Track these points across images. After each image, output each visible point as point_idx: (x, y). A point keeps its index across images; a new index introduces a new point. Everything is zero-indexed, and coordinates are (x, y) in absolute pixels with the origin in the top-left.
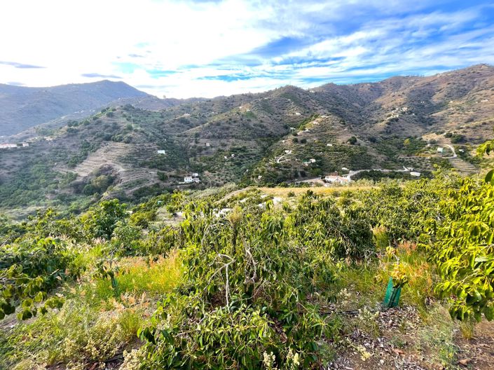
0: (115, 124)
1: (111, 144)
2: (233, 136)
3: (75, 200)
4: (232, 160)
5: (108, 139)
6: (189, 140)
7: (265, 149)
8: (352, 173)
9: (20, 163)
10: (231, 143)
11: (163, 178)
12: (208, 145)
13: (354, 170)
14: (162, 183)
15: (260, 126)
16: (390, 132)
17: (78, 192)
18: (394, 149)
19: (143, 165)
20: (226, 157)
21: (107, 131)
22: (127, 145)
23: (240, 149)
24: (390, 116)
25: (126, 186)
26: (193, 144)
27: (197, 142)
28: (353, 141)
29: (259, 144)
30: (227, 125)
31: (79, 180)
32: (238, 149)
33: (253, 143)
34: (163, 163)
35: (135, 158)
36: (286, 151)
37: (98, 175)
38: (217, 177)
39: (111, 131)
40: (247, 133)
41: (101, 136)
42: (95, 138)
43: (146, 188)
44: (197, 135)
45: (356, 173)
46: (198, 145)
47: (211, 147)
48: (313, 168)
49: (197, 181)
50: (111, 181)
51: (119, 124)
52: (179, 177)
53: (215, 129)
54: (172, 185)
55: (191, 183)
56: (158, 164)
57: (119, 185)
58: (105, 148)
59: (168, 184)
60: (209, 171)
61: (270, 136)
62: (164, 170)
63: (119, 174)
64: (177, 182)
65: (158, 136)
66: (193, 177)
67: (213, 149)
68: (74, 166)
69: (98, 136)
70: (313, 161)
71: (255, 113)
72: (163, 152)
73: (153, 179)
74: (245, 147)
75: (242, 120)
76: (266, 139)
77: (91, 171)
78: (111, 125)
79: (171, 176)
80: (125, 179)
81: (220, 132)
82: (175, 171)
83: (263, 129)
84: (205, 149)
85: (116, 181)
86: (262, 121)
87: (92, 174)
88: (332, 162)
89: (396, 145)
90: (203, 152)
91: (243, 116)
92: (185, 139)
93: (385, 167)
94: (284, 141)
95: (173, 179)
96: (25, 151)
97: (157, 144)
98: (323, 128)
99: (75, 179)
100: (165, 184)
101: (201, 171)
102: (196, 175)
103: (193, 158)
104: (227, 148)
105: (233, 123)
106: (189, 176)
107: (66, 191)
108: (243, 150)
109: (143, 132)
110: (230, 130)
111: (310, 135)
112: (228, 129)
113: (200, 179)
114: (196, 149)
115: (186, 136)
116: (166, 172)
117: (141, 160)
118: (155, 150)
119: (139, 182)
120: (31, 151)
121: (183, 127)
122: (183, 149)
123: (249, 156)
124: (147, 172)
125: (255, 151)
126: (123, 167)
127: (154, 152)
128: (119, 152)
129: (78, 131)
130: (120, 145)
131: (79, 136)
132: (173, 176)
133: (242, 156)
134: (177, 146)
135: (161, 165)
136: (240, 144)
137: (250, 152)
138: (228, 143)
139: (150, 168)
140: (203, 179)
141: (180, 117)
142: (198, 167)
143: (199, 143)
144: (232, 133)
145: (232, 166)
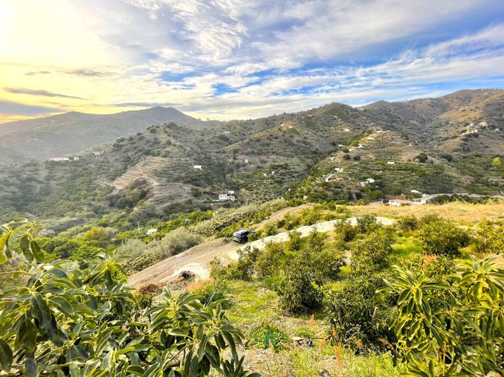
0: (156, 139)
1: (149, 158)
2: (273, 153)
3: (108, 213)
4: (272, 178)
5: (148, 153)
6: (227, 156)
7: (309, 167)
8: (426, 197)
9: (69, 175)
10: (271, 160)
11: (197, 195)
12: (246, 161)
13: (427, 193)
14: (195, 200)
15: (304, 142)
16: (468, 150)
17: (112, 205)
18: (480, 170)
19: (177, 180)
20: (265, 175)
21: (148, 146)
22: (164, 159)
23: (281, 166)
24: (465, 131)
25: (157, 201)
26: (231, 160)
27: (235, 159)
28: (423, 159)
29: (303, 161)
30: (268, 142)
31: (115, 193)
32: (279, 166)
33: (295, 160)
34: (198, 178)
35: (171, 172)
36: (336, 169)
37: (133, 188)
38: (254, 196)
39: (151, 146)
40: (289, 150)
41: (141, 151)
42: (136, 153)
43: (178, 205)
44: (236, 151)
45: (432, 197)
46: (236, 161)
47: (250, 163)
48: (372, 190)
49: (233, 199)
50: (143, 195)
51: (160, 140)
52: (215, 194)
53: (255, 146)
54: (205, 202)
55: (225, 201)
56: (193, 180)
57: (151, 199)
58: (143, 162)
59: (201, 201)
60: (246, 189)
61: (315, 153)
62: (198, 186)
63: (152, 188)
64: (211, 199)
65: (196, 152)
66: (228, 195)
67: (252, 166)
68: (113, 179)
69: (140, 151)
70: (372, 181)
71: (298, 130)
72: (200, 167)
73: (185, 195)
74: (287, 165)
75: (283, 136)
76: (310, 156)
77: (127, 184)
78: (152, 140)
79: (205, 193)
80: (157, 194)
81: (260, 147)
82: (210, 187)
83: (308, 146)
84: (243, 166)
85: (148, 195)
86: (305, 138)
87: (127, 187)
88: (396, 183)
90: (241, 168)
91: (285, 132)
92: (223, 155)
93: (474, 192)
94: (332, 158)
95: (207, 195)
96: (75, 164)
97: (194, 159)
98: (380, 144)
99: (111, 191)
100: (198, 201)
101: (237, 189)
102: (232, 192)
103: (229, 175)
104: (268, 165)
105: (274, 140)
106: (224, 193)
107: (102, 204)
108: (285, 167)
109: (181, 147)
110: (271, 147)
111: (365, 151)
112: (268, 145)
113: (236, 197)
114: (233, 166)
115: (224, 152)
116: (200, 188)
117: (176, 175)
118: (191, 165)
119: (171, 198)
120: (80, 164)
121: (222, 144)
122: (220, 165)
123: (291, 174)
124: (181, 187)
125: (298, 169)
126: (158, 181)
127: (190, 167)
128: (155, 166)
129: (122, 146)
130: (158, 159)
131: (122, 151)
132: (208, 193)
133: (283, 173)
134: (215, 162)
135: (196, 180)
136: (281, 161)
137: (293, 170)
138: (268, 160)
139: (184, 183)
140: (239, 198)
141: (220, 134)
142: (235, 184)
143: (237, 159)
144: (272, 149)
145: (272, 184)
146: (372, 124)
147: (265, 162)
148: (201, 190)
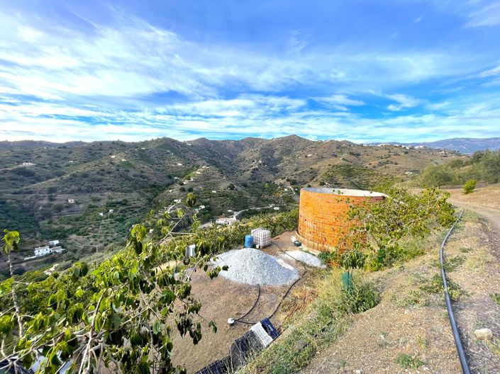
2: (108, 189)
4: (112, 216)
6: (37, 197)
7: (150, 200)
8: (236, 214)
10: (106, 197)
12: (71, 201)
13: (237, 211)
15: (141, 176)
16: (255, 179)
18: (260, 191)
20: (101, 214)
23: (120, 203)
24: (252, 166)
26: (45, 202)
27: (51, 199)
28: (232, 187)
29: (143, 195)
30: (99, 177)
32: (118, 203)
33: (135, 195)
36: (175, 201)
38: (92, 240)
40: (127, 185)
44: (51, 190)
45: (239, 213)
46: (55, 203)
47: (77, 203)
48: (204, 214)
49: (59, 250)
52: (26, 251)
53: (81, 182)
55: (47, 255)
60: (79, 234)
61: (154, 186)
64: (21, 257)
66: (51, 247)
67: (81, 206)
70: (203, 207)
71: (133, 163)
74: (126, 200)
75: (118, 170)
76: (150, 189)
81: (88, 185)
83: (145, 180)
84: (67, 207)
86: (142, 172)
89: (260, 188)
90: (65, 211)
91: (118, 166)
92: (28, 197)
93: (257, 206)
94: (171, 191)
98: (206, 177)
101: (63, 236)
102: (56, 242)
103: (46, 221)
104: (103, 203)
105: (107, 175)
106: (43, 246)
108: (124, 203)
110: (104, 182)
111: (196, 184)
112: (100, 181)
113: (63, 247)
114: (50, 209)
115: (30, 193)
121: (22, 180)
122: (26, 210)
123: (132, 210)
125: (139, 204)
133: (124, 210)
134: (15, 208)
136: (119, 197)
137: (134, 205)
138: (103, 197)
140: (69, 247)
141: (15, 167)
142: (57, 231)
143: (55, 200)
144: (106, 185)
145: (112, 223)
146: (199, 158)
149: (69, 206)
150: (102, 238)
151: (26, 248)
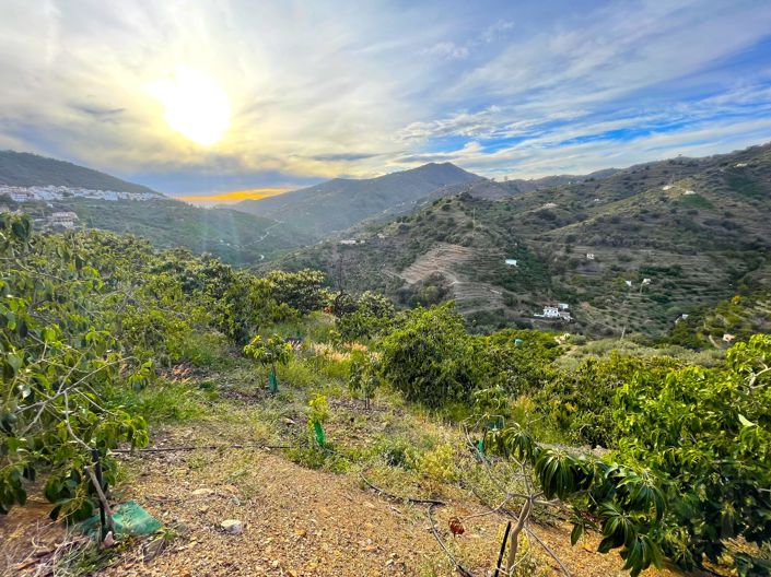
0: (451, 219)
1: (444, 246)
2: (648, 244)
4: (646, 290)
5: (441, 239)
6: (554, 246)
7: (735, 276)
10: (640, 257)
11: (511, 304)
12: (590, 256)
14: (508, 311)
15: (724, 225)
19: (483, 279)
20: (629, 283)
21: (441, 229)
22: (465, 249)
23: (666, 270)
25: (459, 305)
26: (561, 253)
27: (568, 251)
29: (718, 262)
30: (637, 223)
32: (661, 270)
33: (700, 259)
34: (512, 279)
35: (475, 267)
37: (427, 285)
38: (608, 318)
39: (445, 229)
41: (433, 235)
42: (426, 238)
43: (485, 313)
44: (571, 239)
46: (572, 256)
47: (597, 260)
49: (567, 317)
50: (441, 295)
51: (456, 221)
52: (537, 306)
53: (609, 230)
54: (523, 316)
55: (554, 319)
56: (506, 281)
58: (437, 250)
59: (517, 313)
61: (754, 247)
62: (512, 290)
63: (452, 287)
64: (531, 312)
65: (506, 239)
66: (560, 310)
67: (602, 265)
68: (401, 270)
71: (709, 198)
72: (514, 262)
73: (494, 302)
74: (678, 268)
75: (673, 211)
76: (739, 253)
77: (419, 279)
78: (446, 221)
79: (523, 302)
80: (459, 296)
81: (619, 234)
82: (530, 294)
83: (734, 232)
84: (584, 264)
85: (448, 295)
86: (728, 215)
87: (420, 282)
90: (580, 268)
91: (676, 203)
92: (547, 244)
95: (525, 306)
96: (362, 248)
97: (506, 251)
99: (402, 285)
100: (512, 312)
101: (573, 302)
102: (565, 306)
103: (559, 277)
104: (634, 266)
105: (651, 220)
106: (552, 306)
108: (675, 272)
109: (487, 231)
110: (642, 233)
112: (636, 229)
113: (571, 315)
114: (565, 263)
115: (549, 240)
116: (515, 294)
117: (481, 272)
118: (501, 258)
119: (476, 303)
120: (366, 248)
121: (543, 224)
122: (541, 260)
123: (689, 288)
124: (489, 290)
125: (707, 278)
126: (460, 278)
127: (500, 262)
128: (453, 258)
129: (409, 228)
130: (455, 247)
131: (410, 234)
132: (526, 303)
133: (671, 284)
134: (533, 256)
135: (509, 281)
136: (666, 260)
137: (694, 279)
138: (635, 256)
139: (493, 284)
140: (578, 317)
141: (539, 209)
142: (569, 293)
143: (572, 252)
144: (646, 238)
145: (644, 301)
147: (629, 260)
148: (517, 297)
149: (586, 263)
150: (625, 320)
151: (538, 303)
